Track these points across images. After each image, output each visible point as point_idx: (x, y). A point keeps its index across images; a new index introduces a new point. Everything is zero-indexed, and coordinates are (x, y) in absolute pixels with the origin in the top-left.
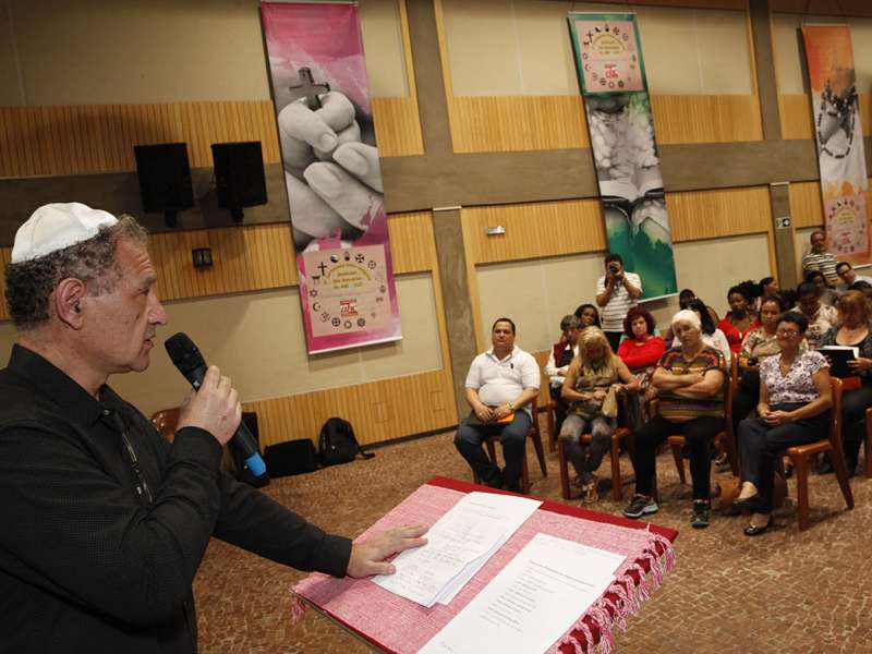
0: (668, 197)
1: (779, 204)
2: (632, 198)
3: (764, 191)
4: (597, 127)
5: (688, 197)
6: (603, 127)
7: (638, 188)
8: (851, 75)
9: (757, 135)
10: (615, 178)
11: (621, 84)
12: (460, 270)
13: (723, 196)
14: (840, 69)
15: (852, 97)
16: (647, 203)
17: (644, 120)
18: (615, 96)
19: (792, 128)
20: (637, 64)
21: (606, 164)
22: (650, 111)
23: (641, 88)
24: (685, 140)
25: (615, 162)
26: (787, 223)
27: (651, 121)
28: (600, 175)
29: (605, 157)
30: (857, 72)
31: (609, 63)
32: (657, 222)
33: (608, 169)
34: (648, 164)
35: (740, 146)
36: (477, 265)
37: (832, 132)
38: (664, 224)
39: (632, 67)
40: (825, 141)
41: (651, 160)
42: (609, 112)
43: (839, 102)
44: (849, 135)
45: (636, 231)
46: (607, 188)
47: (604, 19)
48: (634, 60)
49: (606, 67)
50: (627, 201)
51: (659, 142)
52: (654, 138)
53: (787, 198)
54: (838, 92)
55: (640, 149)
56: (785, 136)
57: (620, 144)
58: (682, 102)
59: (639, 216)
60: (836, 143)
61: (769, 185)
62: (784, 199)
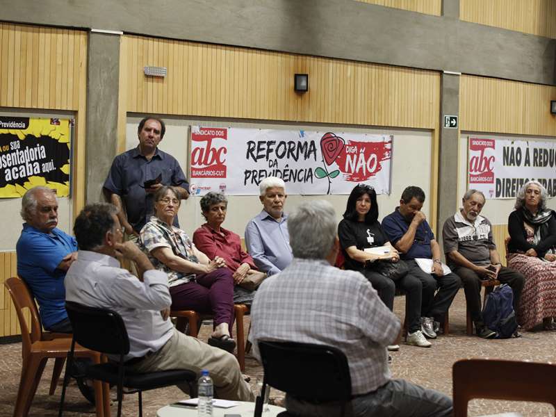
1: (447, 95)
3: (435, 78)
5: (362, 70)
9: (438, 13)
12: (111, 116)
13: (394, 74)
26: (454, 122)
35: (419, 18)
36: (130, 114)
53: (457, 92)
56: (462, 18)
61: (441, 72)
62: (455, 93)
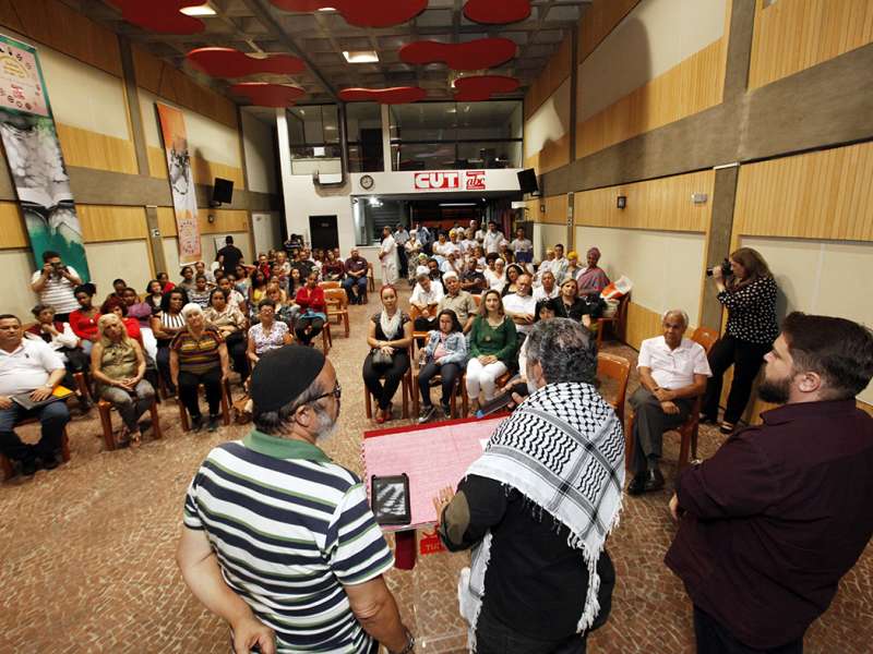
0: (77, 207)
1: (151, 219)
2: (48, 206)
3: (142, 210)
4: (9, 139)
5: (91, 208)
6: (14, 140)
7: (52, 198)
8: (185, 143)
9: (135, 171)
10: (30, 187)
11: (28, 106)
13: (115, 210)
14: (179, 138)
15: (187, 158)
16: (60, 211)
17: (51, 141)
18: (24, 115)
19: (157, 172)
20: (41, 92)
21: (21, 173)
22: (57, 135)
23: (47, 115)
24: (86, 166)
25: (30, 172)
26: (157, 233)
27: (58, 145)
28: (17, 183)
29: (19, 167)
30: (189, 141)
31: (14, 84)
32: (70, 227)
33: (23, 178)
34: (58, 179)
35: (125, 176)
37: (177, 178)
38: (77, 229)
39: (37, 94)
40: (175, 183)
41: (60, 176)
42: (20, 128)
43: (179, 158)
44: (187, 181)
45: (53, 232)
46: (24, 194)
47: (7, 43)
48: (39, 89)
49: (12, 86)
50: (43, 208)
51: (67, 163)
52: (62, 159)
53: (157, 217)
54: (179, 153)
55: (51, 166)
56: (152, 175)
57: (32, 158)
58: (82, 135)
59: (55, 220)
60: (180, 184)
61: (145, 207)
62: (155, 217)
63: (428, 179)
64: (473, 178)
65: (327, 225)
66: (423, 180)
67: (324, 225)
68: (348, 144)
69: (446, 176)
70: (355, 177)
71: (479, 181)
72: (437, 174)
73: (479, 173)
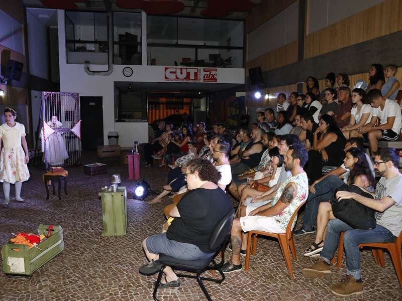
63: (175, 73)
64: (208, 73)
65: (94, 104)
66: (171, 72)
67: (91, 104)
68: (114, 43)
69: (188, 71)
70: (118, 68)
71: (213, 76)
72: (181, 69)
73: (212, 70)
